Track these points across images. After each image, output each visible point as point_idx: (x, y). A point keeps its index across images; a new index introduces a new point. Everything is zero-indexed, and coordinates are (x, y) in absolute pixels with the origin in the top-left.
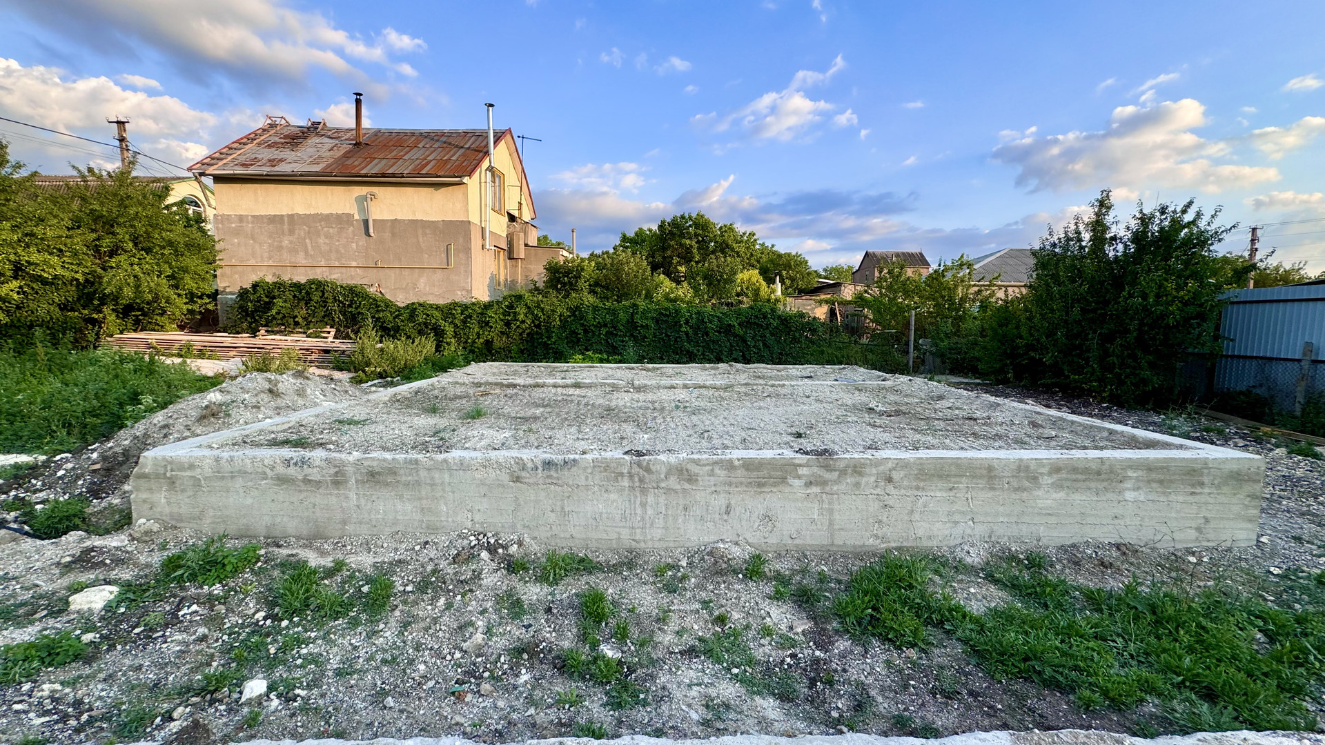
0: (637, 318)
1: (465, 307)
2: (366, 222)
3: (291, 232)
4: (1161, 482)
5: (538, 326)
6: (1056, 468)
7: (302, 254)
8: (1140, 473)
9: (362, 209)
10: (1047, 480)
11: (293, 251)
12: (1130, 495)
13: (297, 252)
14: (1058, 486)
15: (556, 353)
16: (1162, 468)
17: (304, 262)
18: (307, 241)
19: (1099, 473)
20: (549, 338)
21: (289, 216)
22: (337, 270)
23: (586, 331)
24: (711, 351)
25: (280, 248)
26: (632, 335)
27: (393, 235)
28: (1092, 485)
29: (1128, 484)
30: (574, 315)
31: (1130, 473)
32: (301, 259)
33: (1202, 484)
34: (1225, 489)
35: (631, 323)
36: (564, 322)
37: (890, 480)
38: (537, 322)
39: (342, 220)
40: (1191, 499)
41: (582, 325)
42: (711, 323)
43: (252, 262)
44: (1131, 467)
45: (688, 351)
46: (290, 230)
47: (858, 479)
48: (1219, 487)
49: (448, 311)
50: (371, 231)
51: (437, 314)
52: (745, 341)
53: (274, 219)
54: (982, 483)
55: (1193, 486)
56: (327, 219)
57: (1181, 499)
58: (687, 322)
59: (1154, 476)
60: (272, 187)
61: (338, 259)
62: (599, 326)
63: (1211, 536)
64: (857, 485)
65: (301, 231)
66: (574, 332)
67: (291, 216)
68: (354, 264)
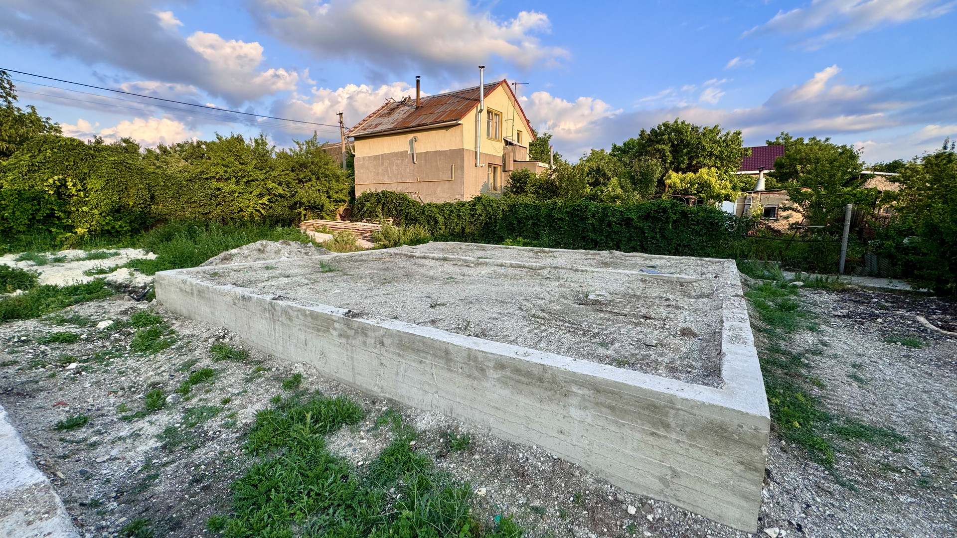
0: (555, 213)
1: (451, 205)
2: (413, 154)
3: (382, 164)
4: (612, 409)
5: (489, 218)
8: (586, 391)
9: (412, 148)
10: (493, 374)
11: (383, 175)
12: (575, 413)
14: (503, 382)
15: (498, 237)
16: (613, 393)
17: (388, 181)
18: (389, 168)
19: (541, 380)
20: (496, 227)
21: (382, 155)
22: (400, 185)
25: (378, 174)
27: (426, 161)
28: (536, 390)
29: (574, 401)
31: (574, 389)
33: (667, 426)
34: (701, 443)
37: (382, 344)
38: (489, 216)
39: (403, 154)
40: (651, 439)
43: (368, 182)
44: (576, 383)
47: (365, 338)
48: (691, 436)
49: (441, 208)
50: (415, 160)
51: (435, 210)
53: (376, 158)
54: (442, 363)
55: (654, 425)
56: (396, 155)
57: (638, 436)
59: (602, 399)
60: (376, 140)
61: (401, 178)
63: (683, 495)
64: (365, 343)
65: (386, 163)
68: (408, 181)
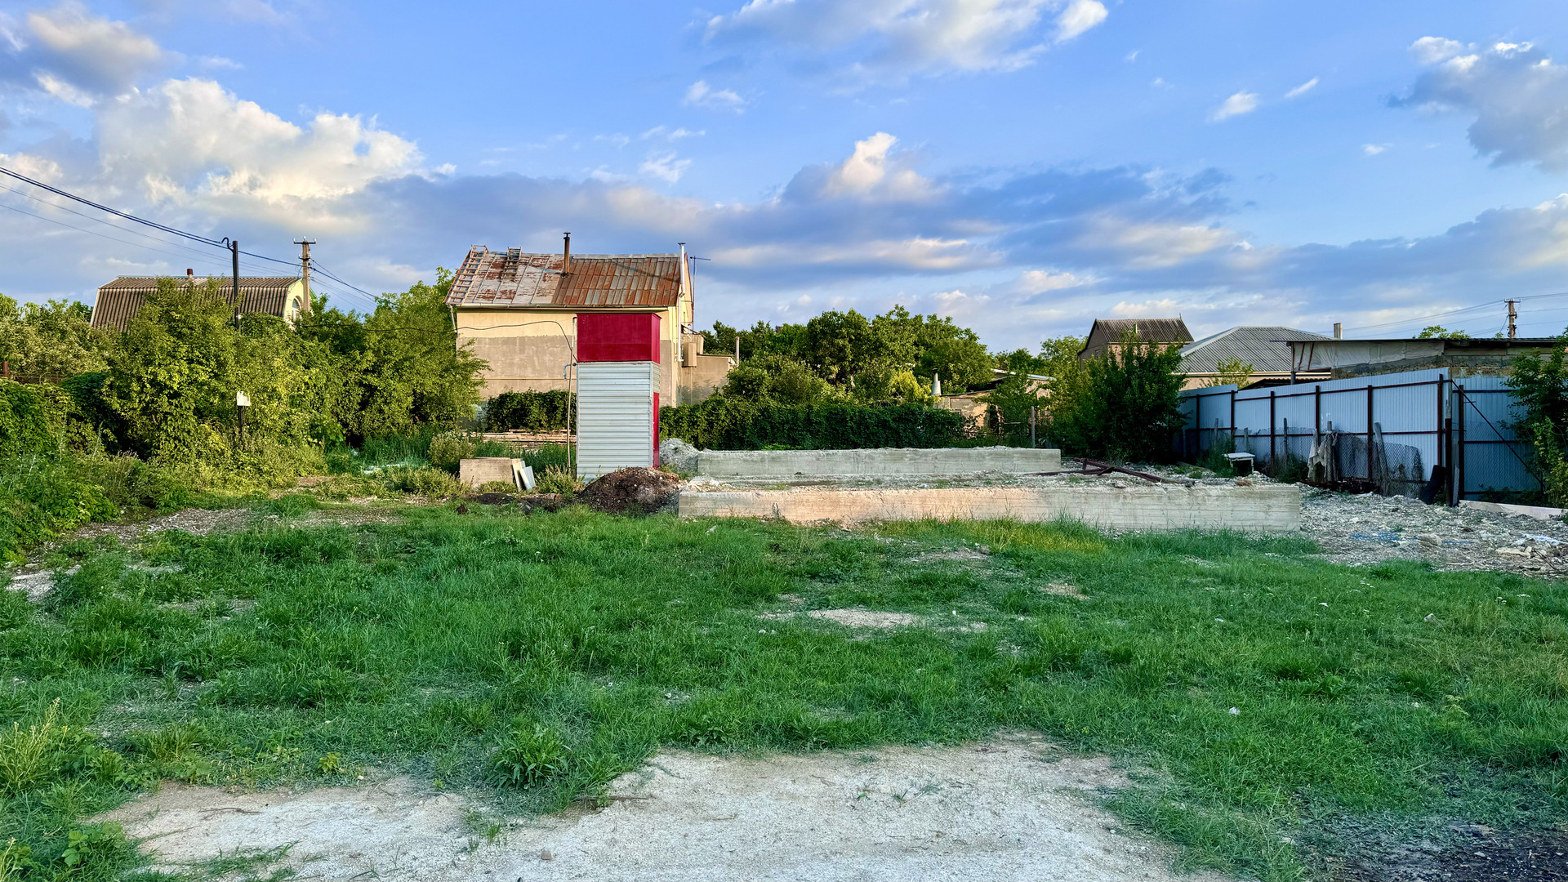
0: (813, 416)
3: (522, 351)
5: (735, 424)
6: (990, 454)
7: (530, 370)
13: (526, 367)
14: (992, 460)
17: (531, 376)
18: (535, 358)
20: (744, 433)
21: (520, 338)
23: (772, 427)
24: (872, 442)
25: (512, 365)
26: (809, 430)
30: (763, 414)
32: (529, 374)
35: (808, 420)
36: (756, 420)
38: (734, 421)
41: (770, 422)
42: (870, 418)
45: (853, 442)
46: (520, 350)
52: (898, 433)
53: (508, 341)
56: (552, 340)
58: (852, 418)
62: (783, 423)
65: (530, 350)
66: (763, 428)
67: (522, 339)
